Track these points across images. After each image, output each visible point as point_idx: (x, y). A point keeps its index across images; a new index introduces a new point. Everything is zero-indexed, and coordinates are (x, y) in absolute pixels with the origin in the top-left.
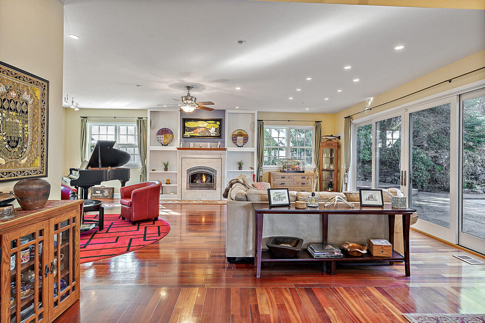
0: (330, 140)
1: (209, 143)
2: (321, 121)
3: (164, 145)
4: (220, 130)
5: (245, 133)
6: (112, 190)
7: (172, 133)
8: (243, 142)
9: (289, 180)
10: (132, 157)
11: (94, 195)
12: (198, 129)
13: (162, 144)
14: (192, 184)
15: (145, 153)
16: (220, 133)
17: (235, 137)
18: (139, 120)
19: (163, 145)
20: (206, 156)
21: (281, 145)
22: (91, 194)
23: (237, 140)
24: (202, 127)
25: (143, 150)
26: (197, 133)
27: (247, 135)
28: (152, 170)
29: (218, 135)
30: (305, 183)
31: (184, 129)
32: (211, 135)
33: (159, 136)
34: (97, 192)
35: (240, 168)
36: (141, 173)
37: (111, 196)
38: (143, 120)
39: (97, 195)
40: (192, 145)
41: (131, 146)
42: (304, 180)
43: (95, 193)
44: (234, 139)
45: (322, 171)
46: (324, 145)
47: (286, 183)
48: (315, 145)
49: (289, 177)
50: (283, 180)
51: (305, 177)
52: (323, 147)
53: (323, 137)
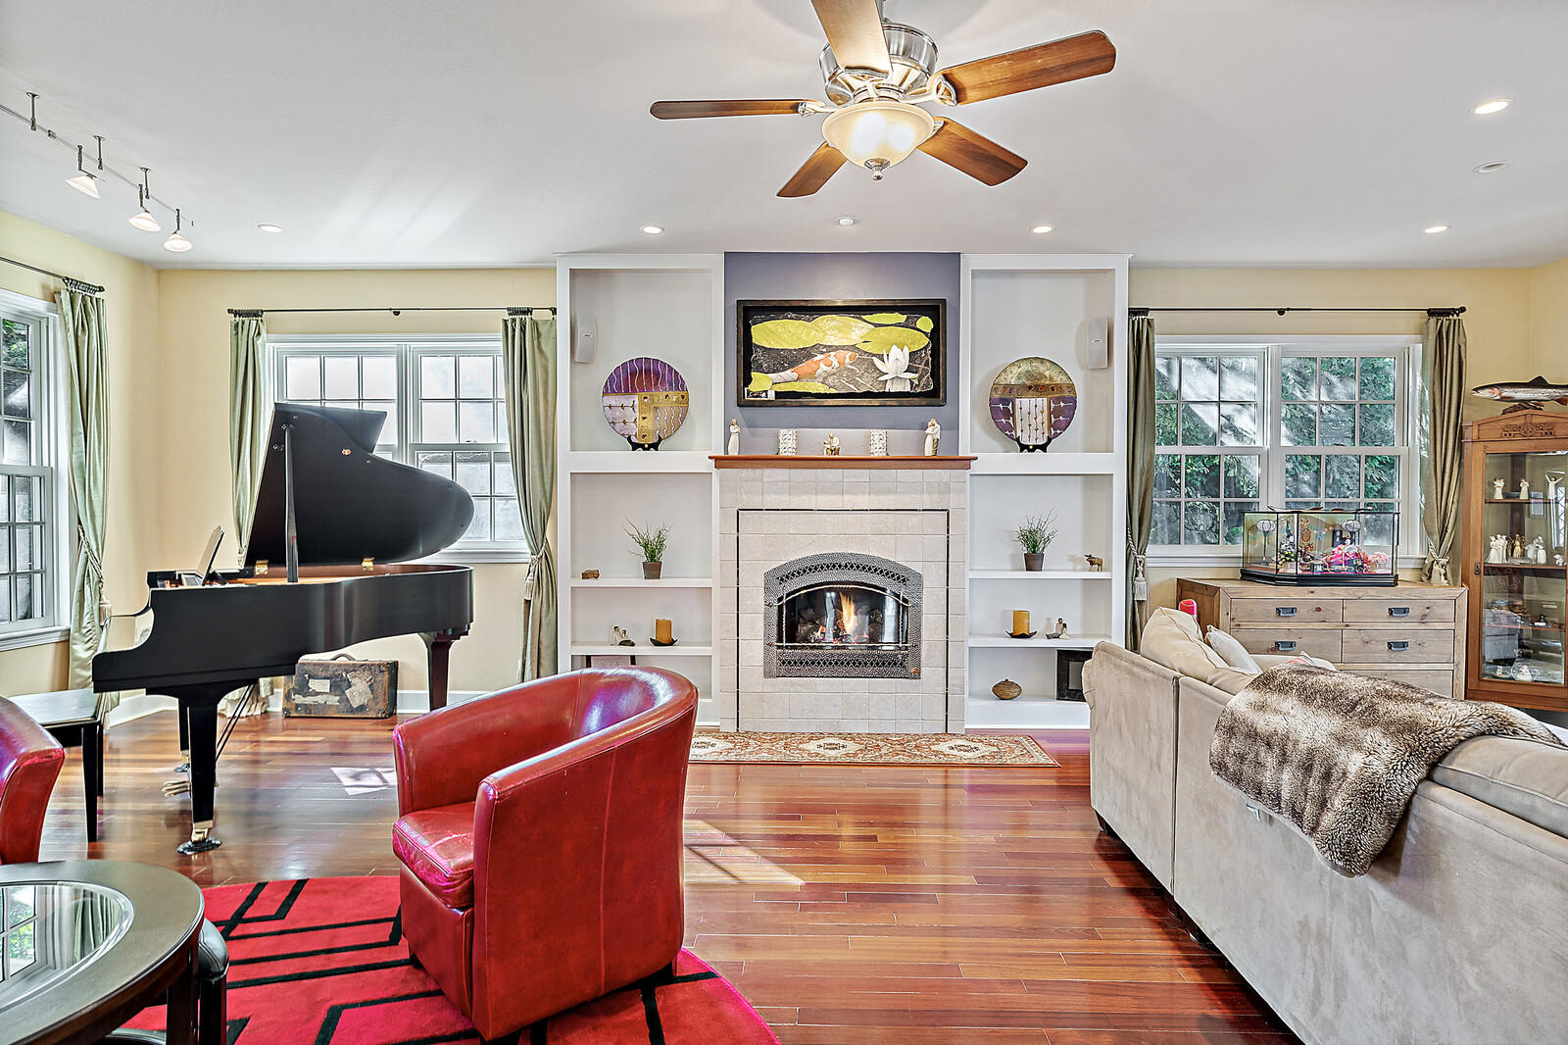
0: (1524, 404)
1: (881, 432)
2: (1463, 310)
3: (642, 446)
4: (936, 359)
5: (1059, 379)
6: (386, 676)
7: (678, 383)
8: (1050, 425)
9: (1317, 626)
10: (481, 508)
11: (298, 699)
12: (820, 357)
13: (629, 439)
14: (792, 648)
15: (548, 487)
16: (935, 375)
17: (1005, 402)
18: (514, 320)
19: (635, 446)
20: (863, 501)
21: (1229, 441)
22: (287, 697)
23: (1013, 415)
24: (837, 348)
25: (537, 470)
26: (812, 376)
27: (1071, 387)
28: (585, 576)
29: (927, 385)
30: (1404, 645)
31: (747, 358)
32: (891, 388)
33: (612, 400)
34: (314, 685)
35: (1033, 561)
36: (529, 588)
37: (382, 706)
38: (535, 324)
39: (316, 698)
40: (788, 442)
41: (474, 453)
42: (1403, 626)
43: (303, 689)
44: (1001, 409)
45: (1477, 572)
46: (1495, 435)
47: (1304, 640)
48: (1432, 437)
49: (1319, 609)
50: (1285, 626)
51: (1405, 611)
52: (1485, 447)
53: (1476, 390)
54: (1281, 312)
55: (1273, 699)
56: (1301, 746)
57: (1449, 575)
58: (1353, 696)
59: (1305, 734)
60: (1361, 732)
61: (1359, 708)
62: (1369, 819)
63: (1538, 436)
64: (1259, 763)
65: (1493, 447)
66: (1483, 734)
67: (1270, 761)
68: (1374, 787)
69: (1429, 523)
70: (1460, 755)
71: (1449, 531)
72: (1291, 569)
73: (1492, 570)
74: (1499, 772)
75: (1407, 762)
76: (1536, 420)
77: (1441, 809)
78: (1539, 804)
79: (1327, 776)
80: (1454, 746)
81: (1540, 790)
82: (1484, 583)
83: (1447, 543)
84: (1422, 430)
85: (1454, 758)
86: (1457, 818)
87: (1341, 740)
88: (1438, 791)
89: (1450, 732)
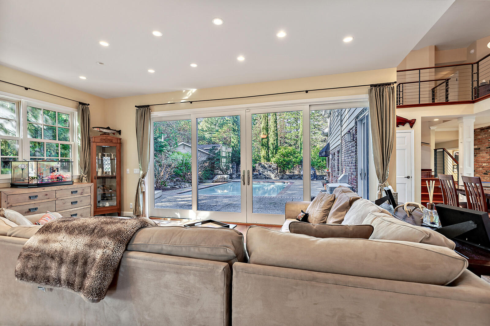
0: (105, 133)
2: (89, 104)
9: (46, 200)
21: (2, 133)
42: (76, 196)
45: (95, 178)
46: (99, 141)
47: (41, 206)
48: (82, 139)
49: (47, 195)
50: (33, 202)
51: (76, 192)
52: (96, 144)
53: (93, 128)
54: (26, 89)
55: (52, 236)
56: (71, 254)
57: (87, 180)
58: (92, 226)
59: (72, 248)
60: (99, 240)
61: (96, 231)
62: (107, 275)
63: (109, 142)
64: (47, 267)
65: (98, 144)
66: (140, 228)
67: (54, 265)
68: (108, 261)
69: (81, 165)
70: (136, 238)
71: (87, 167)
72: (35, 182)
73: (99, 178)
74: (150, 240)
75: (119, 247)
76: (109, 138)
77: (133, 260)
78: (164, 247)
79: (85, 263)
80: (133, 235)
81: (164, 243)
82: (97, 181)
83: (86, 171)
84: (78, 137)
85: (134, 240)
86: (140, 261)
87: (90, 246)
88: (131, 254)
89: (132, 231)
